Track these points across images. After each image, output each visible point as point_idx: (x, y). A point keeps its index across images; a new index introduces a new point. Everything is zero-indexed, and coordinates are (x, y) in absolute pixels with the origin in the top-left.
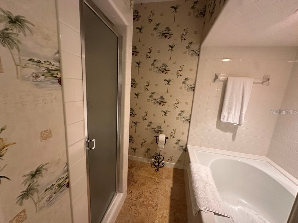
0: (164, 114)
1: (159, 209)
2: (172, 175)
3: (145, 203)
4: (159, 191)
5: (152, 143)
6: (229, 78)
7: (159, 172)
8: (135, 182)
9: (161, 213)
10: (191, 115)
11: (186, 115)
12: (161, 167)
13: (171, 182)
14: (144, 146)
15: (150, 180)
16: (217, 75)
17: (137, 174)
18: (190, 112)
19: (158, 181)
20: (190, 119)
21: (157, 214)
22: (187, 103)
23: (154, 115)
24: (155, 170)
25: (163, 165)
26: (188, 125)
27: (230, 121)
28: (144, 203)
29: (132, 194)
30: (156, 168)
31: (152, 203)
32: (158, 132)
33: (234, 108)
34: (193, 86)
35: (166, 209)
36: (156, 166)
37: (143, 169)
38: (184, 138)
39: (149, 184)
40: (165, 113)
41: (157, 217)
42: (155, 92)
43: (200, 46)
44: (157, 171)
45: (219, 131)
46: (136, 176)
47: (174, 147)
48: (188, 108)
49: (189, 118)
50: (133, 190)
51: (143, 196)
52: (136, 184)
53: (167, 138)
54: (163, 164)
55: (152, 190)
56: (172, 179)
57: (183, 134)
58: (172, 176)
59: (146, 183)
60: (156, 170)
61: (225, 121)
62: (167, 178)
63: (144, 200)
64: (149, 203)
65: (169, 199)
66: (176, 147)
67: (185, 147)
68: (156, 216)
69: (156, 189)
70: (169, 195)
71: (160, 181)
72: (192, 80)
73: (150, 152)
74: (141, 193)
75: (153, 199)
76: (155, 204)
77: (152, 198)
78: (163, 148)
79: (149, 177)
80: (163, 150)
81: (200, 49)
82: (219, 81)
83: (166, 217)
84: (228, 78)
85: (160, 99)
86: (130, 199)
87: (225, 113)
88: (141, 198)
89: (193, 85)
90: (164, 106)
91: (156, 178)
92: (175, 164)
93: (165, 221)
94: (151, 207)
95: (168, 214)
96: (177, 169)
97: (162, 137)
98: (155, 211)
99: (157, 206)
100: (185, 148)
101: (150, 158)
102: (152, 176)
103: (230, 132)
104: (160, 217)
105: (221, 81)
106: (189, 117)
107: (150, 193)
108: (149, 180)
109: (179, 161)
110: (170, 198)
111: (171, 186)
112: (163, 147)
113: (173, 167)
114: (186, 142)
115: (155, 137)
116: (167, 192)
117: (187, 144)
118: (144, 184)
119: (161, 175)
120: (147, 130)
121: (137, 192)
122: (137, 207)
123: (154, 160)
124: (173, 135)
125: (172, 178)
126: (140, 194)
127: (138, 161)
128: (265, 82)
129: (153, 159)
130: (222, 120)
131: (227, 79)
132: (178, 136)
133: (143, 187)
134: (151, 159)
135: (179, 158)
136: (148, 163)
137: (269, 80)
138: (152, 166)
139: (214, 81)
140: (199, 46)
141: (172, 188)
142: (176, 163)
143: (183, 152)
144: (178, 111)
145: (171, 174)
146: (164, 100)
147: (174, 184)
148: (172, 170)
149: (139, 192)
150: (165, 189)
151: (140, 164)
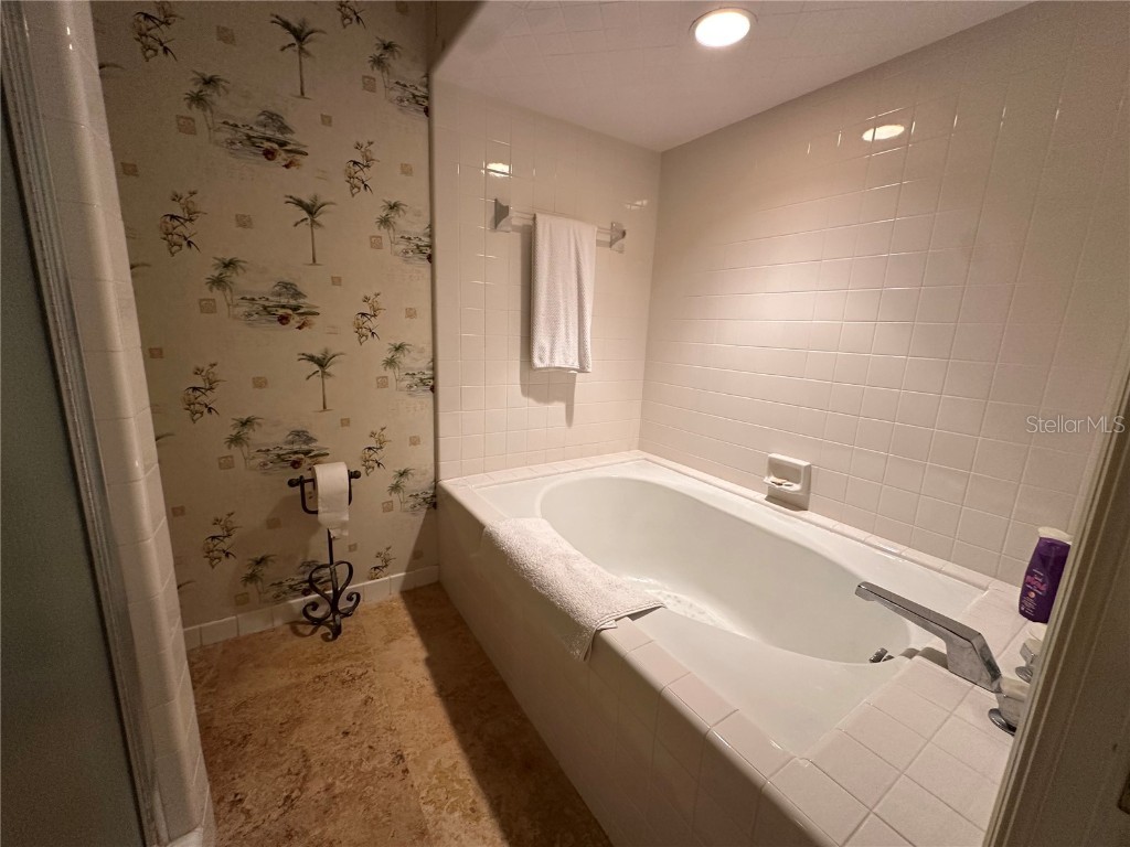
0: (316, 367)
1: (415, 760)
2: (408, 619)
3: (339, 787)
4: (383, 701)
5: (273, 523)
6: (539, 217)
7: (347, 637)
8: (232, 742)
9: (430, 768)
10: (434, 360)
11: (417, 362)
12: (347, 615)
13: (417, 642)
14: (227, 555)
15: (321, 685)
16: (501, 206)
17: (232, 702)
18: (429, 350)
19: (360, 672)
20: (433, 378)
21: (415, 784)
22: (411, 313)
23: (260, 383)
24: (325, 637)
25: (351, 604)
26: (430, 401)
27: (559, 362)
28: (337, 791)
29: (247, 805)
30: (324, 629)
31: (375, 762)
32: (296, 464)
33: (562, 320)
34: (426, 240)
35: (445, 741)
36: (318, 622)
37: (258, 666)
38: (420, 459)
39: (321, 705)
40: (322, 363)
41: (423, 794)
42: (239, 258)
43: (428, 76)
44: (335, 636)
45: (531, 401)
46: (231, 716)
47: (388, 507)
48: (417, 335)
49: (429, 373)
50: (240, 785)
51: (316, 769)
52: (249, 748)
53: (353, 475)
54: (355, 596)
55: (349, 718)
56: (412, 631)
57: (414, 441)
58: (410, 622)
59: (305, 711)
60: (329, 634)
61: (547, 363)
62: (390, 639)
63: (330, 780)
64: (359, 773)
65: (437, 701)
66: (397, 505)
67: (431, 492)
68: (418, 794)
69: (366, 703)
70: (429, 688)
71: (368, 666)
72: (418, 214)
73: (267, 571)
74: (301, 764)
75: (371, 747)
76: (389, 759)
77: (366, 745)
78: (343, 525)
79: (308, 678)
80: (346, 534)
81: (428, 86)
82: (509, 229)
83: (454, 766)
84: (534, 218)
85: (280, 295)
86: (247, 829)
87: (541, 338)
88: (309, 785)
89: (424, 235)
90: (305, 329)
91: (343, 664)
92: (403, 574)
93: (460, 782)
94: (379, 779)
95: (459, 751)
96: (415, 589)
97: (331, 476)
98: (404, 782)
99: (401, 757)
100: (434, 496)
101: (278, 598)
102: (319, 669)
103: (559, 399)
104: (435, 781)
105: (515, 228)
106: (428, 369)
107: (346, 733)
108: (315, 691)
109: (417, 555)
110: (441, 696)
111: (422, 654)
112: (346, 518)
113: (396, 594)
114: (432, 471)
115: (291, 483)
116: (417, 686)
117: (436, 480)
118: (297, 721)
119: (360, 644)
120: (230, 466)
121: (276, 772)
122: (306, 833)
123: (298, 602)
124: (375, 457)
125: (411, 629)
126: (294, 770)
127: (202, 646)
128: (617, 239)
129: (295, 597)
130: (537, 362)
131: (531, 223)
132: (393, 459)
133: (295, 737)
134: (285, 600)
135: (417, 544)
136: (270, 626)
137: (624, 234)
138: (301, 631)
139: (496, 226)
140: (423, 74)
141: (429, 662)
142: (407, 571)
143: (427, 514)
144: (380, 349)
145: (403, 617)
146: (301, 301)
147: (427, 644)
148: (399, 604)
149: (285, 766)
150: (406, 680)
151: (224, 652)
